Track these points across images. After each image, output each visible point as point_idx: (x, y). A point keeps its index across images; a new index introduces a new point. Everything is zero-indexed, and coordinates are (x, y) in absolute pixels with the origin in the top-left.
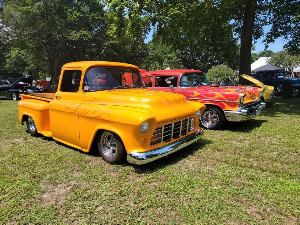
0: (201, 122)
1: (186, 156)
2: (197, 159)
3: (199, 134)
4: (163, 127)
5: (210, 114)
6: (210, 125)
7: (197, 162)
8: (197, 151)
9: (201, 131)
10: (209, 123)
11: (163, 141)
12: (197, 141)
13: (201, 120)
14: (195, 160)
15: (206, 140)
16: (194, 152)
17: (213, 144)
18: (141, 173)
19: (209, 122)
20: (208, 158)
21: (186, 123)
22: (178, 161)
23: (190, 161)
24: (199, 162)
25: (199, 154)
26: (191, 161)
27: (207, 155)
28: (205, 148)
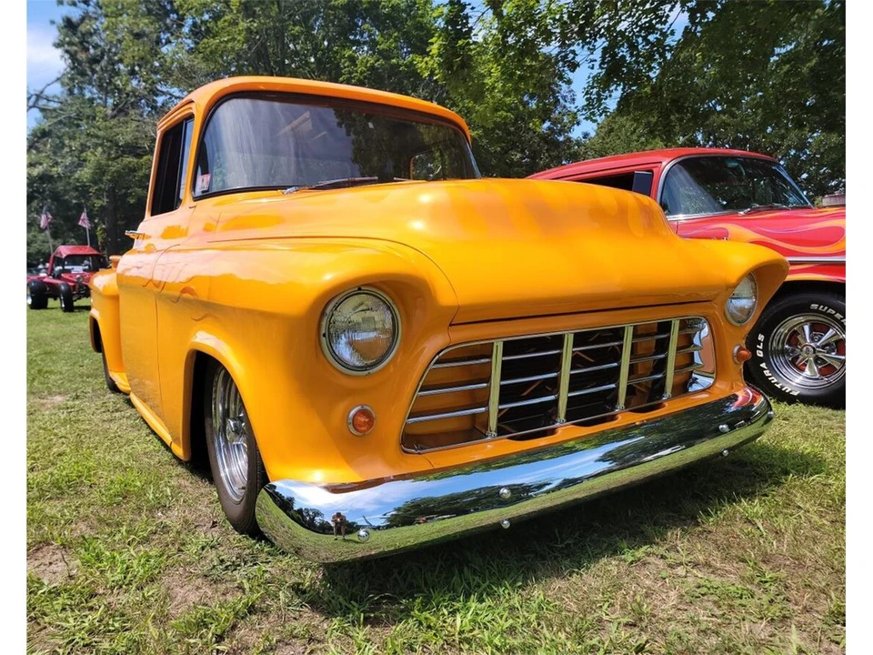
0: (763, 365)
1: (648, 529)
2: (724, 560)
3: (746, 415)
4: (499, 347)
5: (812, 330)
6: (811, 383)
7: (716, 581)
8: (728, 508)
9: (754, 399)
10: (807, 372)
11: (501, 432)
12: (729, 449)
13: (761, 360)
14: (708, 565)
15: (784, 454)
16: (709, 515)
17: (829, 474)
18: (329, 613)
19: (803, 370)
20: (799, 561)
21: (663, 346)
22: (595, 557)
23: (671, 566)
24: (732, 582)
25: (739, 528)
26: (681, 571)
27: (788, 538)
28: (778, 496)
